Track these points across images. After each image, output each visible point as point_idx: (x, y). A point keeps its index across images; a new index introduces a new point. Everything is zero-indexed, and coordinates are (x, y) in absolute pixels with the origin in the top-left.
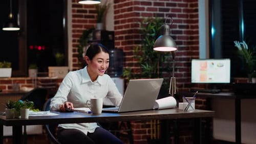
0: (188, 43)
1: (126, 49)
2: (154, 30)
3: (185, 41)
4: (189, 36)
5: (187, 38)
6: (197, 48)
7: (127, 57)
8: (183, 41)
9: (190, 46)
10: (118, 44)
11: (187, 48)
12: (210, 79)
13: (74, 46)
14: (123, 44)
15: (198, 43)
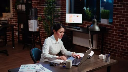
0: (62, 5)
1: (38, 7)
2: (52, 1)
3: (61, 4)
4: (62, 2)
5: (62, 3)
6: (65, 7)
7: (38, 11)
8: (60, 4)
9: (62, 6)
10: (34, 5)
11: (61, 7)
12: (74, 21)
13: (13, 4)
14: (36, 5)
15: (65, 5)
